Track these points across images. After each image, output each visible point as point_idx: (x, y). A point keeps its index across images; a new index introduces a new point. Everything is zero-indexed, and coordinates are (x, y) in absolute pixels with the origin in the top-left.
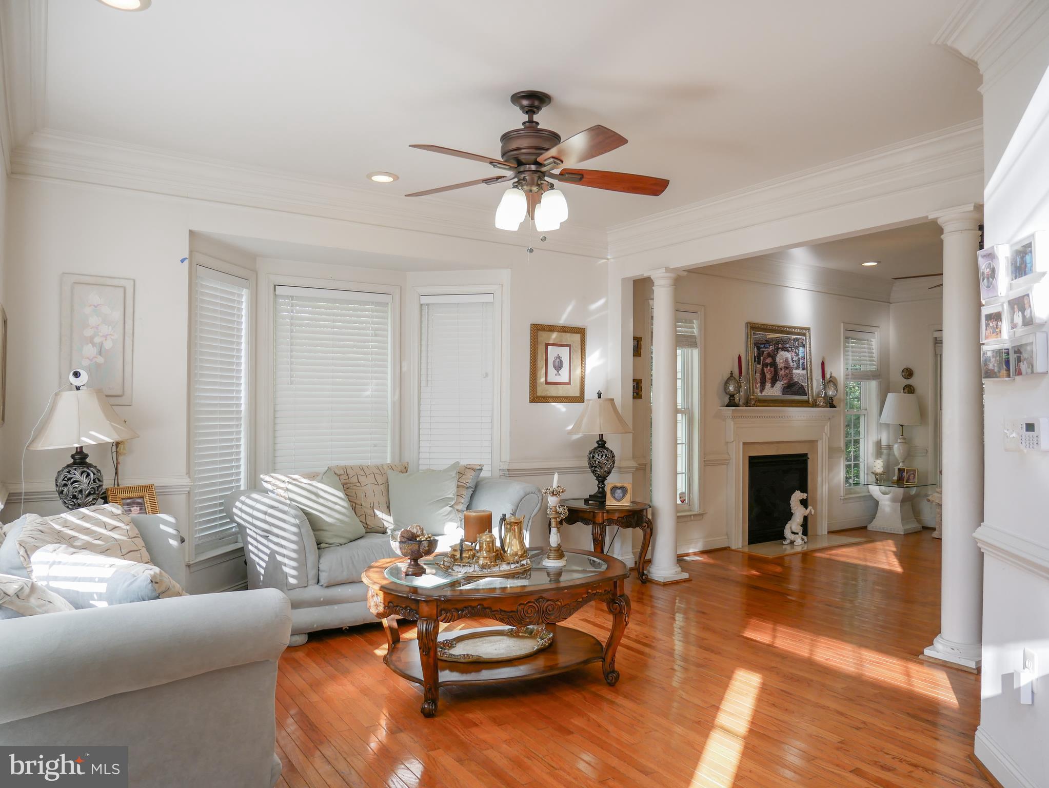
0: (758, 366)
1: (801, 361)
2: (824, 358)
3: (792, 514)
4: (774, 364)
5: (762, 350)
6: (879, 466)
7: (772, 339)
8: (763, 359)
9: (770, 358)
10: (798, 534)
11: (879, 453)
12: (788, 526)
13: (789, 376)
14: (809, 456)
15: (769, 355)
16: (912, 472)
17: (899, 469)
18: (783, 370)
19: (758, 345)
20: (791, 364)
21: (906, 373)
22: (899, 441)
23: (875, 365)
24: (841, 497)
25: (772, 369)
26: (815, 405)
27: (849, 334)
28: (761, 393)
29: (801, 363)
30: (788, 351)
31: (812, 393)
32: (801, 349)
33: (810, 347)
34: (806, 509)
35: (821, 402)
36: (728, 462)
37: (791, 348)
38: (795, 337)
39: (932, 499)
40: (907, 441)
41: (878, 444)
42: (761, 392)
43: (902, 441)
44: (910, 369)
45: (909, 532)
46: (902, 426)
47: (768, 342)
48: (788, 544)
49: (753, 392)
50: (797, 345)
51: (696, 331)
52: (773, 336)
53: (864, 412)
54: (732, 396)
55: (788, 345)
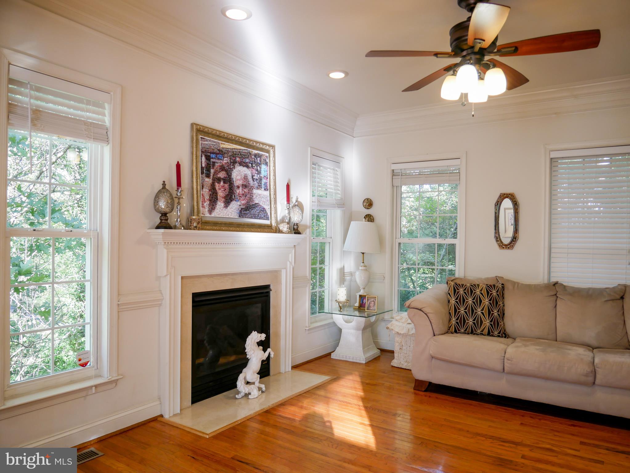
0: (207, 179)
1: (264, 181)
2: (289, 181)
3: (248, 360)
4: (228, 180)
5: (212, 160)
6: (342, 295)
7: (227, 151)
8: (215, 173)
9: (224, 172)
10: (254, 383)
11: (342, 279)
12: (241, 377)
13: (248, 196)
14: (271, 287)
15: (222, 168)
16: (372, 300)
17: (360, 296)
18: (241, 188)
19: (208, 154)
20: (251, 182)
21: (367, 203)
22: (360, 268)
23: (340, 194)
24: (306, 327)
25: (226, 186)
26: (278, 231)
27: (316, 159)
28: (210, 214)
29: (263, 183)
30: (248, 167)
31: (276, 218)
32: (263, 167)
33: (275, 166)
34: (265, 353)
35: (284, 227)
36: (160, 303)
37: (252, 164)
38: (256, 152)
39: (392, 328)
40: (367, 268)
41: (342, 271)
42: (210, 212)
43: (363, 268)
44: (370, 200)
45: (370, 359)
46: (363, 253)
47: (221, 153)
48: (243, 397)
49: (198, 212)
50: (259, 162)
51: (107, 121)
52: (229, 147)
53: (329, 240)
54: (164, 215)
55: (247, 160)
